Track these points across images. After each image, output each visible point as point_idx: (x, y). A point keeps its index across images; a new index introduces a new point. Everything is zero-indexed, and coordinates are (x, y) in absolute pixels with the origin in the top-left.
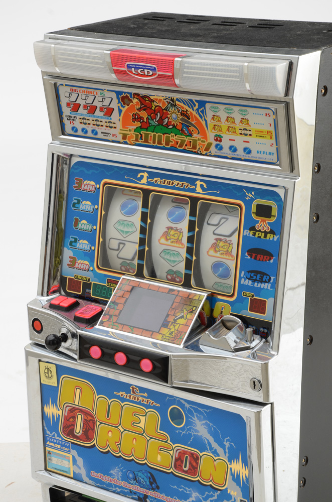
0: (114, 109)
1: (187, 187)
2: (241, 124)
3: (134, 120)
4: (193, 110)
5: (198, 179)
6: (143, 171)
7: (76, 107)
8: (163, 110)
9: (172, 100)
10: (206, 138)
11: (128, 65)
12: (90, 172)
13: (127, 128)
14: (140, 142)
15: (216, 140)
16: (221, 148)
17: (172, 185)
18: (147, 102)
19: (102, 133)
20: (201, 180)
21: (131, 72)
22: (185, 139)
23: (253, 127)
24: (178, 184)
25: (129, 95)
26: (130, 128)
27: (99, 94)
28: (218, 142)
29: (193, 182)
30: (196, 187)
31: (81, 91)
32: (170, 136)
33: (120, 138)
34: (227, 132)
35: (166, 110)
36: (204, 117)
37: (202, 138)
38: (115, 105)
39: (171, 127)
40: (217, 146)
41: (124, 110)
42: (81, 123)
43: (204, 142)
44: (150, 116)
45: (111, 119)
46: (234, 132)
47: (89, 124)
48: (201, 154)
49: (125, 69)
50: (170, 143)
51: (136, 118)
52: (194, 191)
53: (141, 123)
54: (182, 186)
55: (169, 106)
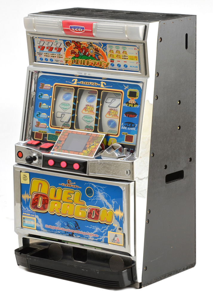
0: (62, 48)
1: (96, 85)
2: (123, 54)
3: (72, 53)
4: (101, 48)
5: (102, 81)
6: (75, 78)
7: (43, 48)
8: (86, 48)
9: (91, 43)
10: (106, 60)
11: (70, 27)
12: (48, 80)
13: (68, 57)
14: (74, 64)
15: (111, 62)
16: (113, 65)
17: (89, 84)
18: (78, 44)
19: (55, 60)
20: (103, 81)
21: (72, 30)
22: (96, 61)
23: (129, 55)
24: (92, 84)
25: (69, 42)
26: (70, 57)
27: (55, 41)
28: (112, 63)
29: (99, 82)
30: (101, 85)
31: (46, 40)
32: (89, 60)
33: (64, 62)
34: (116, 58)
35: (88, 48)
36: (106, 51)
37: (105, 61)
38: (62, 46)
39: (90, 56)
40: (111, 64)
41: (67, 49)
42: (45, 56)
43: (105, 62)
44: (80, 51)
45: (60, 53)
46: (120, 58)
47: (49, 56)
48: (104, 69)
49: (69, 29)
50: (89, 64)
51: (73, 52)
53: (75, 54)
54: (94, 85)
55: (89, 46)
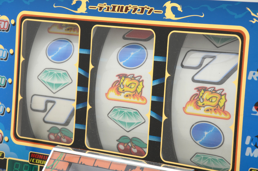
1: (149, 13)
17: (126, 11)
20: (173, 0)
24: (136, 9)
29: (159, 4)
30: (164, 12)
52: (161, 17)
54: (142, 12)
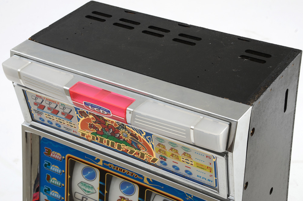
0: (73, 117)
1: (136, 177)
2: (183, 155)
3: (91, 127)
4: (141, 135)
7: (41, 107)
8: (115, 128)
9: (123, 124)
13: (85, 130)
14: (96, 141)
15: (162, 158)
16: (166, 164)
17: (123, 172)
18: (101, 119)
19: (64, 128)
22: (134, 150)
24: (128, 173)
25: (85, 112)
26: (88, 131)
28: (163, 160)
30: (143, 179)
31: (45, 99)
34: (171, 157)
35: (118, 129)
36: (151, 142)
38: (74, 114)
39: (122, 140)
41: (81, 119)
42: (47, 117)
43: (151, 156)
44: (104, 129)
45: (71, 122)
46: (177, 159)
47: (53, 119)
48: (148, 163)
50: (122, 149)
52: (142, 181)
53: (96, 130)
54: (132, 175)
55: (120, 127)
